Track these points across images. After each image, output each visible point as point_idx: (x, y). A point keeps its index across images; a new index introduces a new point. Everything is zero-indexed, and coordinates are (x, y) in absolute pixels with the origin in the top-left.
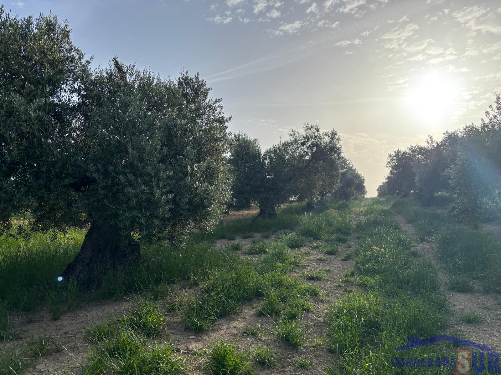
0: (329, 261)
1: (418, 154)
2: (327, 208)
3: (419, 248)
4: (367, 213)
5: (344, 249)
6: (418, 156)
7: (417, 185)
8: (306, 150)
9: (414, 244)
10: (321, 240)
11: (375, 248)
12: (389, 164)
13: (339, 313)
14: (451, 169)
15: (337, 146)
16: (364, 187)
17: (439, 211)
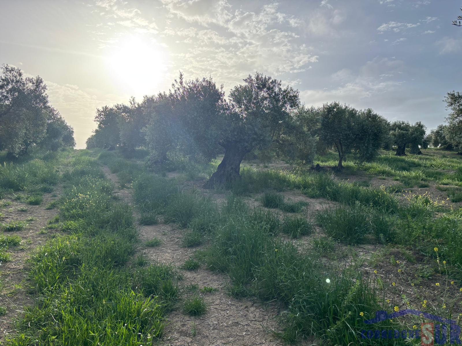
0: (32, 211)
1: (123, 112)
2: (32, 158)
3: (120, 194)
4: (75, 164)
5: (49, 199)
6: (123, 114)
7: (121, 140)
8: (5, 94)
9: (116, 190)
10: (23, 191)
11: (81, 195)
12: (97, 118)
13: (40, 257)
14: (146, 127)
15: (44, 95)
16: (73, 139)
17: (139, 162)
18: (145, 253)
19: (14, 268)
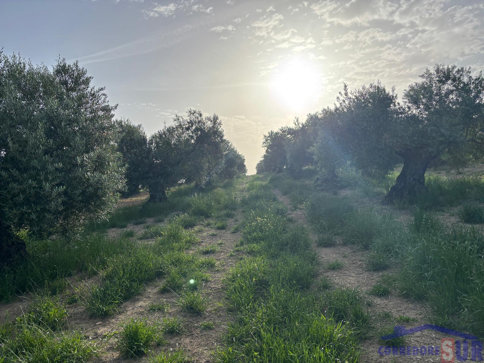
0: (220, 235)
1: (288, 135)
2: (215, 187)
3: (293, 215)
4: (249, 189)
5: (233, 223)
6: (288, 136)
7: (288, 161)
8: (191, 134)
9: (290, 212)
10: (212, 217)
11: (259, 219)
12: (264, 144)
13: (234, 278)
14: (314, 146)
15: (220, 130)
16: (245, 166)
17: (307, 182)
18: (328, 276)
19: (214, 288)
